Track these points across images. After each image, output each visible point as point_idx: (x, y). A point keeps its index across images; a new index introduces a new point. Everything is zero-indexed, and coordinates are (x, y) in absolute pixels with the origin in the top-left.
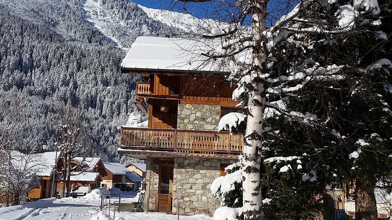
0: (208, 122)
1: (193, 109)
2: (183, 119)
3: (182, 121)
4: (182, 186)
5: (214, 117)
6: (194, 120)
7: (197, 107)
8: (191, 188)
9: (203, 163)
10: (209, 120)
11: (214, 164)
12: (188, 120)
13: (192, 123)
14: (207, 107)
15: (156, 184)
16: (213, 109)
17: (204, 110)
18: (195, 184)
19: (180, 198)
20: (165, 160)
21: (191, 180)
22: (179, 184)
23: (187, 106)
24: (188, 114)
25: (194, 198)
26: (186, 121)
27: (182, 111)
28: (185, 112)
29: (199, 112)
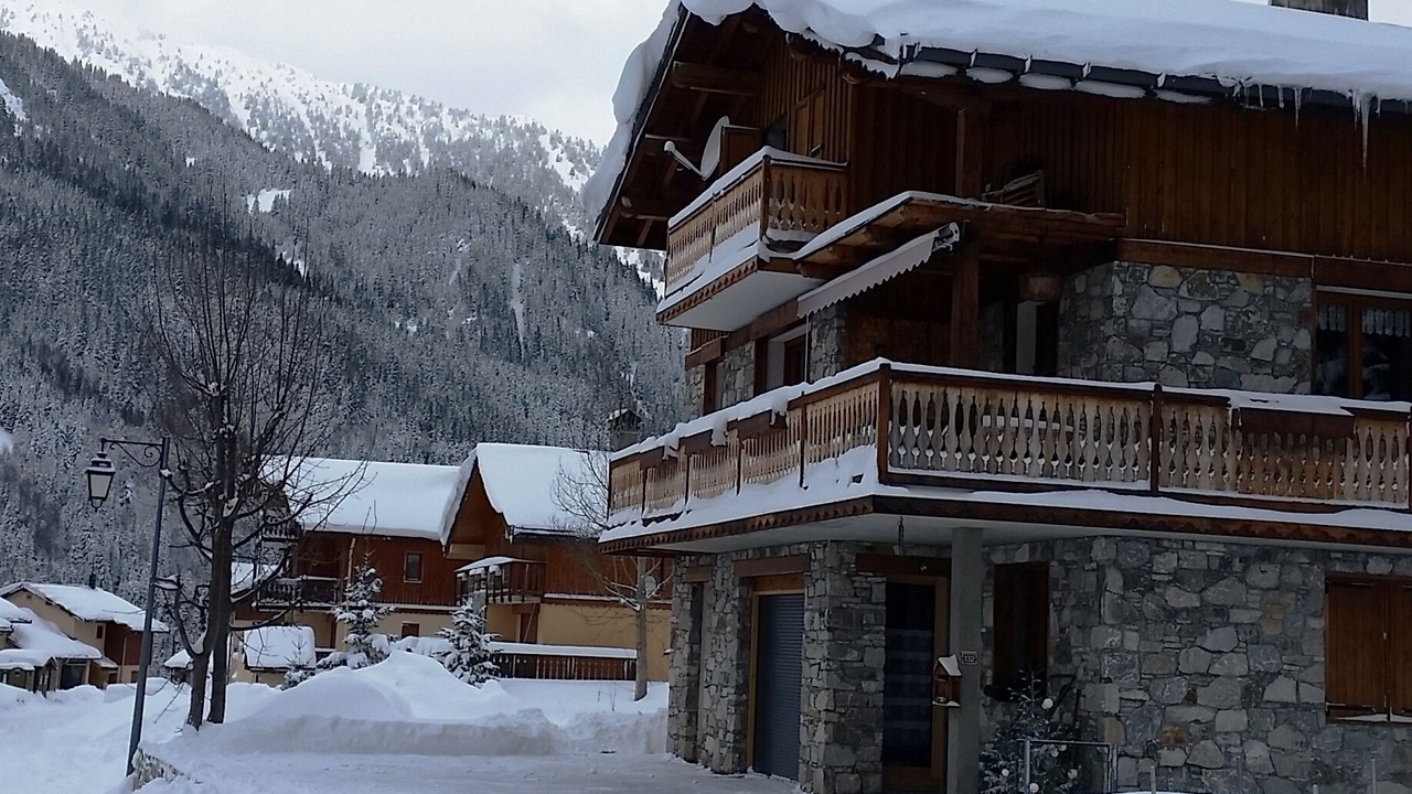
0: (1259, 363)
1: (1183, 292)
2: (1139, 341)
3: (1136, 352)
4: (1147, 690)
5: (1286, 333)
6: (1195, 348)
7: (1202, 281)
8: (1191, 699)
9: (1245, 570)
10: (1263, 350)
11: (1295, 577)
12: (1162, 347)
13: (1181, 362)
14: (1249, 284)
15: (872, 677)
16: (1281, 294)
17: (1240, 299)
18: (1209, 676)
19: (1138, 752)
20: (915, 553)
21: (1194, 660)
22: (1131, 677)
23: (1162, 275)
24: (1162, 315)
25: (1207, 752)
26: (1155, 352)
27: (1131, 299)
28: (1151, 307)
29: (1216, 308)
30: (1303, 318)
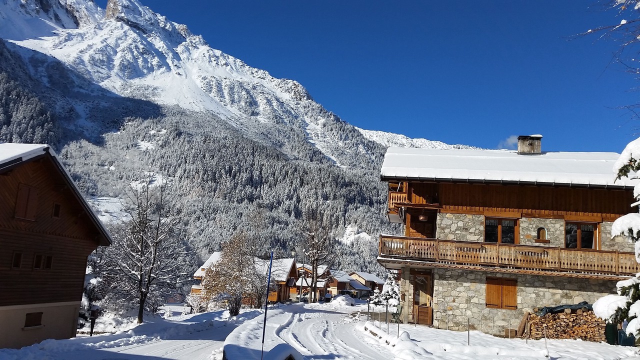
0: (471, 233)
1: (454, 219)
2: (443, 229)
3: (443, 231)
4: (444, 299)
5: (477, 227)
6: (456, 230)
7: (458, 216)
8: (454, 301)
9: (467, 275)
10: (472, 230)
11: (479, 277)
12: (449, 230)
13: (453, 233)
14: (469, 216)
15: (411, 295)
16: (477, 218)
17: (467, 220)
18: (458, 297)
19: (442, 311)
20: (419, 270)
21: (454, 293)
22: (440, 296)
23: (448, 215)
24: (449, 224)
25: (457, 312)
26: (447, 231)
27: (442, 220)
28: (446, 222)
29: (461, 222)
30: (482, 223)
